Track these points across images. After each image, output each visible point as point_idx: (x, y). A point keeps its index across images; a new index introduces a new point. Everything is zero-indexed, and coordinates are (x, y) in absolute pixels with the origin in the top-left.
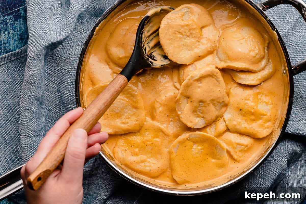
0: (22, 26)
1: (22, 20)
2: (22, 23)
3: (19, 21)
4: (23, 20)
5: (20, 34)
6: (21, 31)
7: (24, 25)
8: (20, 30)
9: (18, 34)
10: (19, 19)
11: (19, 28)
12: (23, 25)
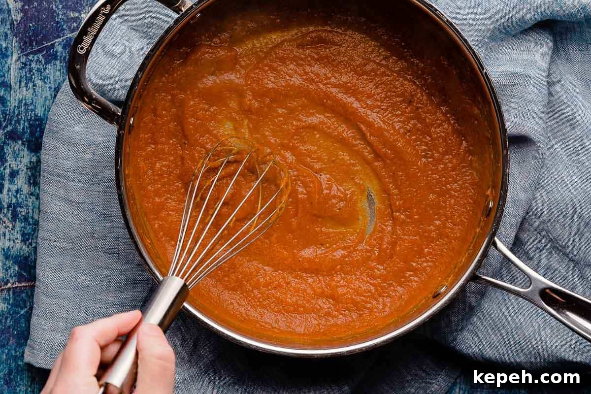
0: (58, 73)
1: (58, 62)
2: (58, 68)
3: (54, 64)
4: (61, 62)
5: (55, 89)
6: (57, 83)
7: (62, 71)
8: (55, 80)
9: (51, 88)
10: (53, 62)
11: (54, 77)
12: (60, 72)
